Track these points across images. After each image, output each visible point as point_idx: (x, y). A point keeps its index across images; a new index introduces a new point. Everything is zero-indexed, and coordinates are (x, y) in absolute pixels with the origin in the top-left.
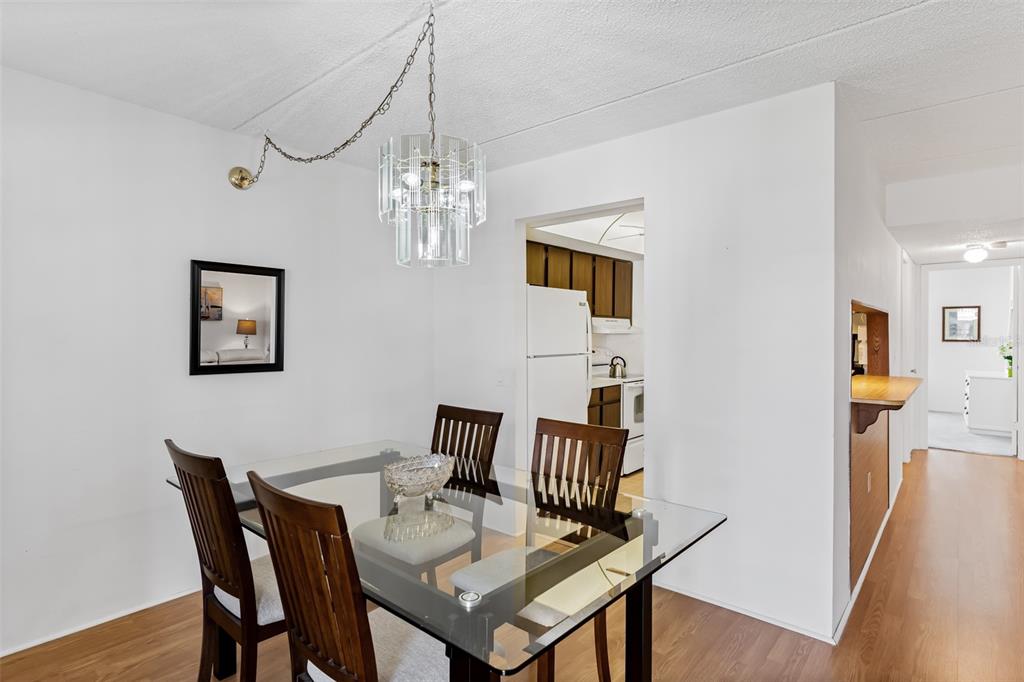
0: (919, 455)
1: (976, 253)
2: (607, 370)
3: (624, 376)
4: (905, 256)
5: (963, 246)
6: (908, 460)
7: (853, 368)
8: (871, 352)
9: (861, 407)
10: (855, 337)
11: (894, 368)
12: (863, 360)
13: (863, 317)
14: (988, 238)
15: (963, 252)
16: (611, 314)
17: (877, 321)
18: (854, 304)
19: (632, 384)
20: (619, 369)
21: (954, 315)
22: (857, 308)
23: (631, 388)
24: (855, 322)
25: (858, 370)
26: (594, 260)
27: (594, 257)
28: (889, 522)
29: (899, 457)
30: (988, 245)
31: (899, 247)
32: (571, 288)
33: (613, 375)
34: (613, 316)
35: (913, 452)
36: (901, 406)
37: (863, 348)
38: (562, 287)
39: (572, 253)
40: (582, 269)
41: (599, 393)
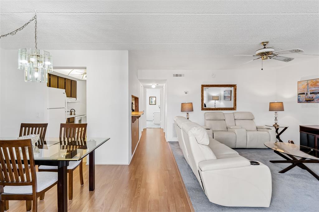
0: (145, 130)
1: (154, 86)
2: (69, 113)
3: (75, 115)
4: (142, 86)
5: (151, 84)
6: (143, 131)
7: (132, 110)
8: (136, 106)
9: (133, 117)
10: (132, 103)
11: (140, 110)
12: (134, 108)
13: (134, 99)
14: (155, 83)
15: (151, 86)
16: (70, 96)
17: (136, 99)
18: (132, 96)
19: (78, 117)
20: (73, 113)
21: (152, 99)
22: (133, 96)
23: (77, 118)
24: (132, 100)
25: (133, 111)
26: (65, 80)
27: (65, 79)
28: (139, 143)
29: (141, 130)
30: (155, 84)
31: (141, 83)
32: (58, 88)
33: (71, 114)
34: (71, 97)
35: (144, 129)
36: (140, 116)
37: (134, 105)
38: (55, 87)
39: (58, 77)
40: (61, 82)
41: (69, 119)
